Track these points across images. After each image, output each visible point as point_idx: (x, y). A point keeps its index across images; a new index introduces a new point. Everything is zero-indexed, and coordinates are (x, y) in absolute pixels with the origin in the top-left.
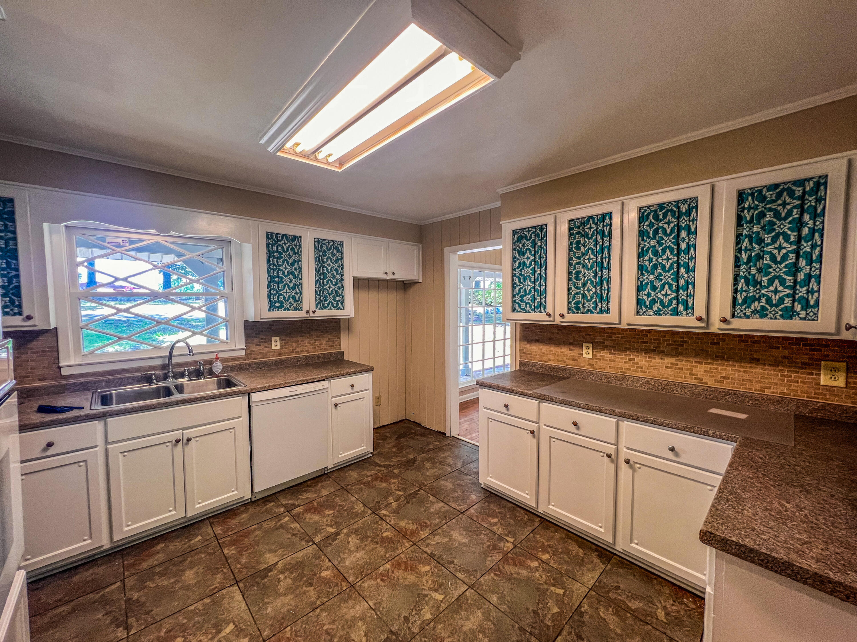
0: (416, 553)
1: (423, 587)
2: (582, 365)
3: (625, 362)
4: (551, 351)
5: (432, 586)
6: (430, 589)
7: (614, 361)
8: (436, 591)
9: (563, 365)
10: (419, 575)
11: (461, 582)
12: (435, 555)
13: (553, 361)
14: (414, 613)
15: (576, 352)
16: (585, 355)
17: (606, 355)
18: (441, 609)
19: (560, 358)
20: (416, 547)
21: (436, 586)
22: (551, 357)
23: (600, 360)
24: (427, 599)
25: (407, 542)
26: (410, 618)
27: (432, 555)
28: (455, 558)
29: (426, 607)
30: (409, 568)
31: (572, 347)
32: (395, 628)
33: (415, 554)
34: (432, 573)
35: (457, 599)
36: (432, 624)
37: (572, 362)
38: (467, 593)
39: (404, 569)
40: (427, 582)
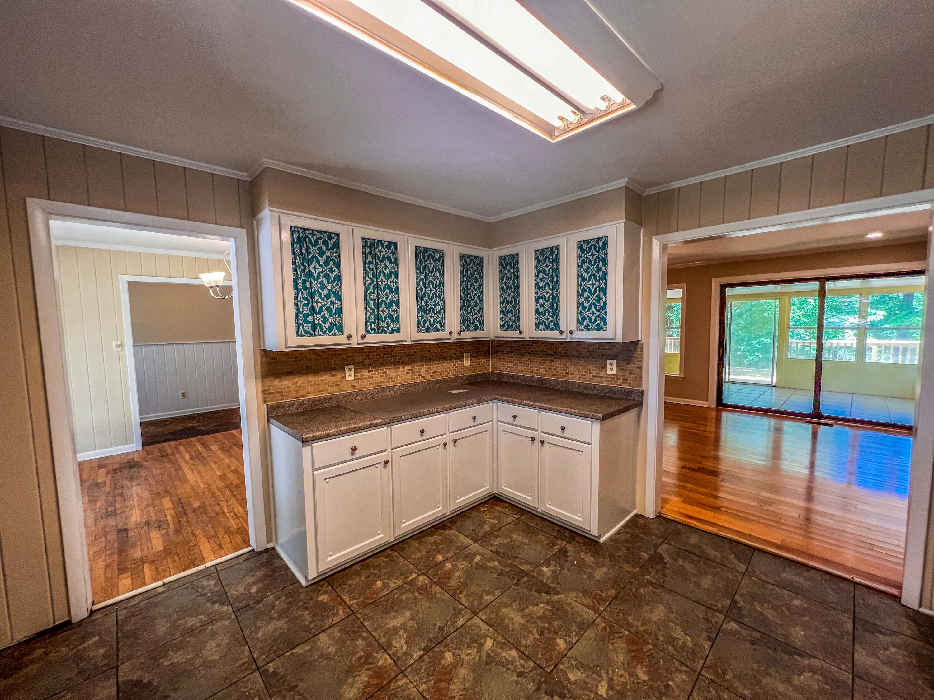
0: (420, 670)
1: (477, 659)
2: (345, 389)
3: (381, 377)
4: (310, 382)
5: (475, 650)
6: (479, 651)
7: (372, 377)
8: (481, 645)
9: (325, 395)
10: (457, 664)
11: (469, 622)
12: (427, 645)
13: (314, 392)
14: (512, 668)
15: (338, 376)
16: (348, 378)
17: (366, 373)
18: (503, 641)
19: (321, 388)
20: (409, 669)
21: (476, 645)
22: (310, 389)
23: (361, 379)
24: (492, 654)
25: (396, 682)
26: (518, 671)
27: (427, 650)
28: (435, 625)
29: (503, 654)
30: (448, 677)
31: (333, 373)
32: (532, 686)
33: (423, 671)
34: (456, 649)
35: (491, 626)
36: (521, 648)
37: (334, 389)
38: (483, 617)
39: (449, 682)
40: (469, 654)
